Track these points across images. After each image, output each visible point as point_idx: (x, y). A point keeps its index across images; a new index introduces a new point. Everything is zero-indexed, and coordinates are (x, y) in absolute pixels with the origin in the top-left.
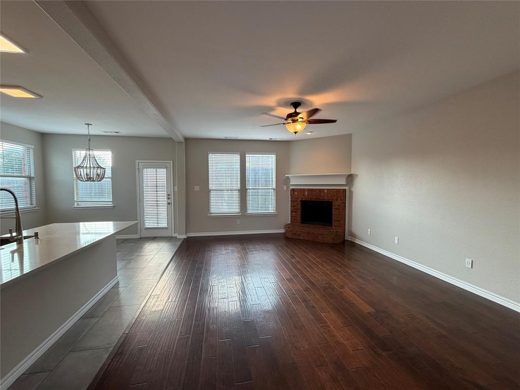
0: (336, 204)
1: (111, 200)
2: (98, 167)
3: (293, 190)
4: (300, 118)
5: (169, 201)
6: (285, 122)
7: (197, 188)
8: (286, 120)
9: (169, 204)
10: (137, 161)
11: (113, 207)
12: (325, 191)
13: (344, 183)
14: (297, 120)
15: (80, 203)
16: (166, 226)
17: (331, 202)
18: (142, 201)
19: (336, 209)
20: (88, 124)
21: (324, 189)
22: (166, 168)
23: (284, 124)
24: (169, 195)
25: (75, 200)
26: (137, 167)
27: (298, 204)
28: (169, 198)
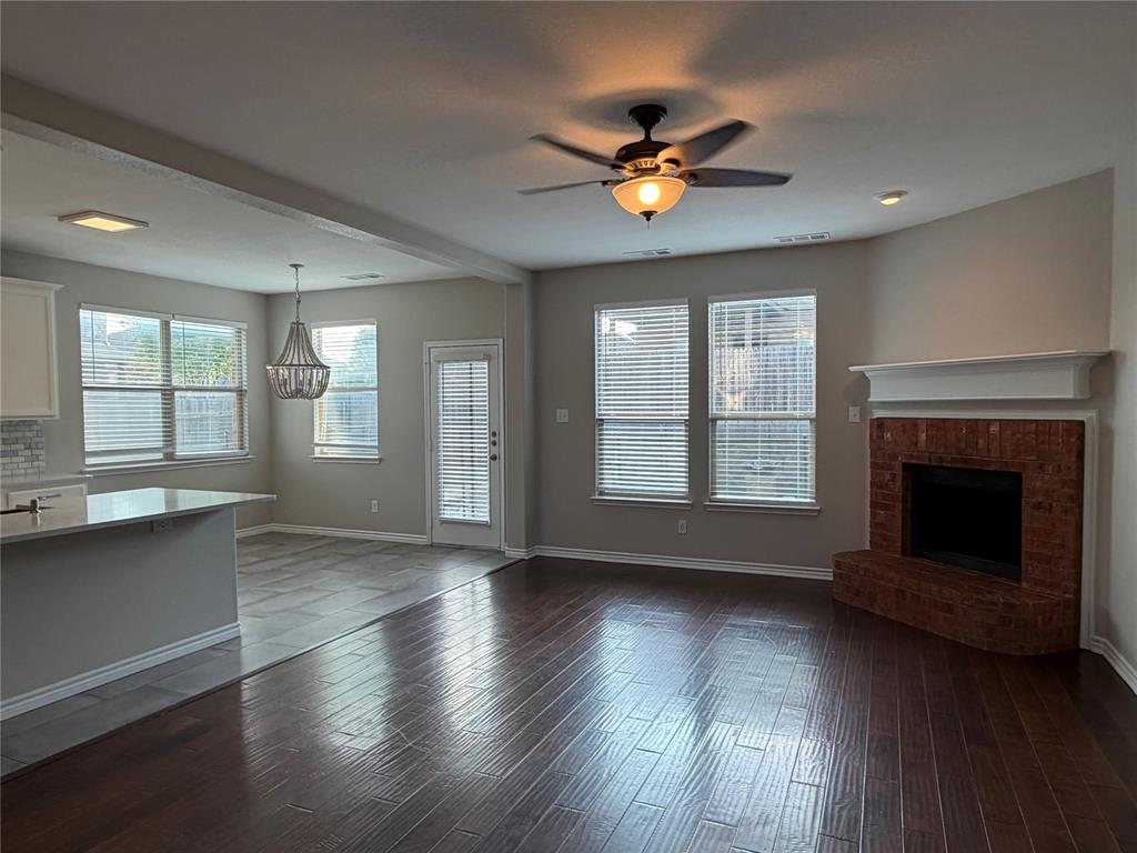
0: (1035, 483)
1: (376, 444)
2: (315, 366)
3: (880, 424)
4: (668, 161)
5: (495, 450)
6: (611, 175)
7: (563, 415)
8: (614, 167)
9: (493, 458)
10: (427, 344)
11: (380, 460)
12: (994, 429)
13: (1070, 396)
14: (657, 168)
15: (325, 449)
16: (487, 519)
17: (1018, 477)
18: (434, 448)
19: (1038, 506)
20: (296, 266)
21: (989, 422)
22: (488, 358)
23: (605, 183)
24: (494, 434)
25: (316, 441)
26: (426, 360)
27: (893, 478)
28: (494, 443)
